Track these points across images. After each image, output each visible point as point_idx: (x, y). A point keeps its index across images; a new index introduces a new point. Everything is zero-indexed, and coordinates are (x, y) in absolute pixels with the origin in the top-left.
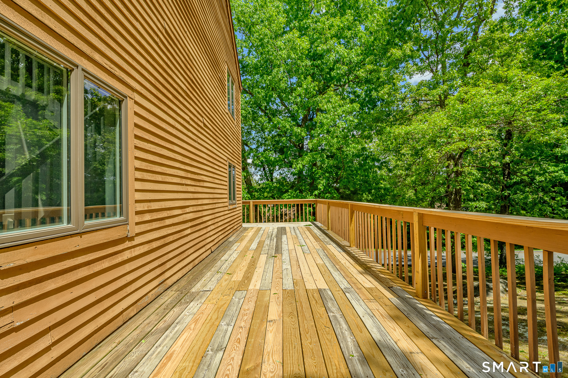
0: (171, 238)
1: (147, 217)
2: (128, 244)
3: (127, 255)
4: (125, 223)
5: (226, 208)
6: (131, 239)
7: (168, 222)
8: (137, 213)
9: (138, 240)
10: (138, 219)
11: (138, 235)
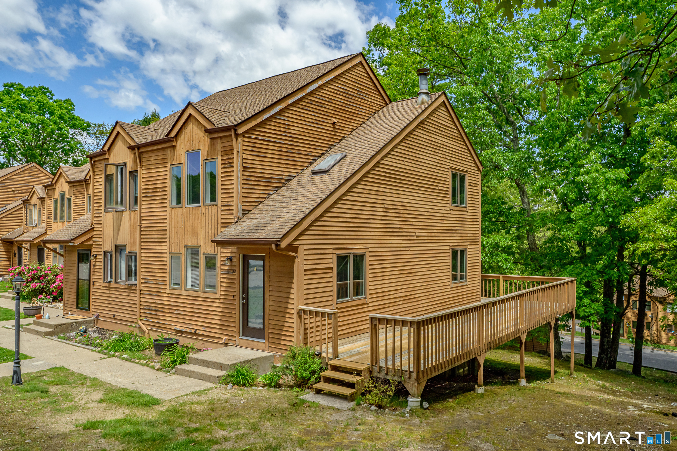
0: (388, 305)
1: (375, 296)
2: (366, 306)
3: (366, 309)
4: (365, 298)
5: (449, 287)
6: (368, 304)
7: (386, 298)
8: (370, 294)
9: (370, 305)
10: (370, 296)
11: (370, 302)
